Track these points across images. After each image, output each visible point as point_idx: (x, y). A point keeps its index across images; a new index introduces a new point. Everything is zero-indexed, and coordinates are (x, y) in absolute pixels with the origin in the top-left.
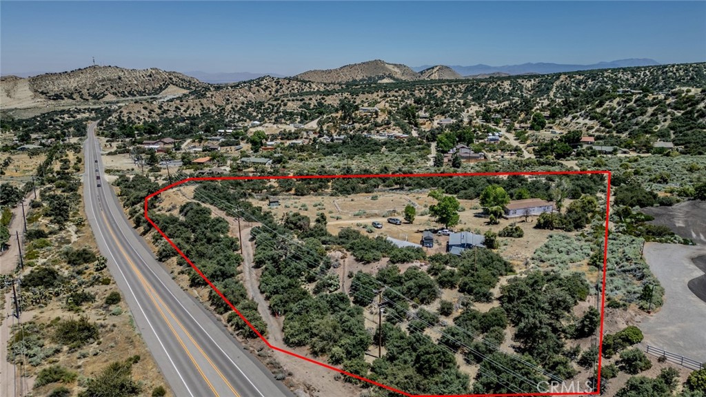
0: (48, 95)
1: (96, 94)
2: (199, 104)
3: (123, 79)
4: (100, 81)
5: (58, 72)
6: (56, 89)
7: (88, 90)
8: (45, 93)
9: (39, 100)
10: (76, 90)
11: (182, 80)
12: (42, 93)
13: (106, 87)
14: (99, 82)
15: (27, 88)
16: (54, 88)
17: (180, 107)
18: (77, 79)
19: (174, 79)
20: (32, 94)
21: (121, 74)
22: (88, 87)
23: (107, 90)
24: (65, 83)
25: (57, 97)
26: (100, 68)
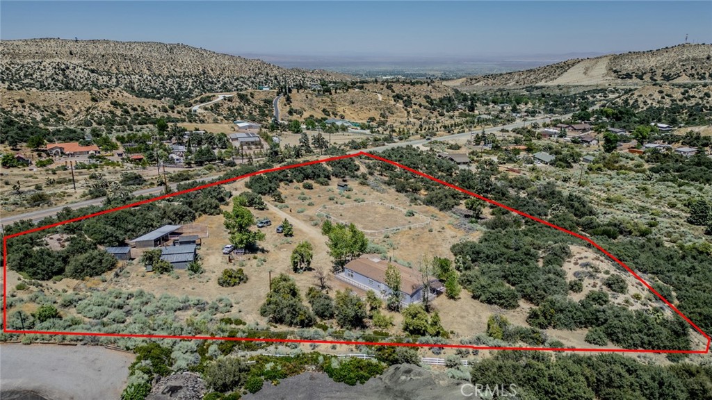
0: (619, 73)
1: (670, 74)
4: (683, 61)
5: (642, 51)
6: (631, 68)
7: (664, 70)
8: (617, 72)
9: (608, 78)
10: (652, 70)
12: (615, 72)
13: (686, 67)
14: (680, 61)
15: (604, 66)
16: (628, 67)
18: (659, 58)
20: (605, 72)
22: (665, 67)
23: (684, 71)
24: (643, 62)
25: (628, 76)
26: (691, 46)
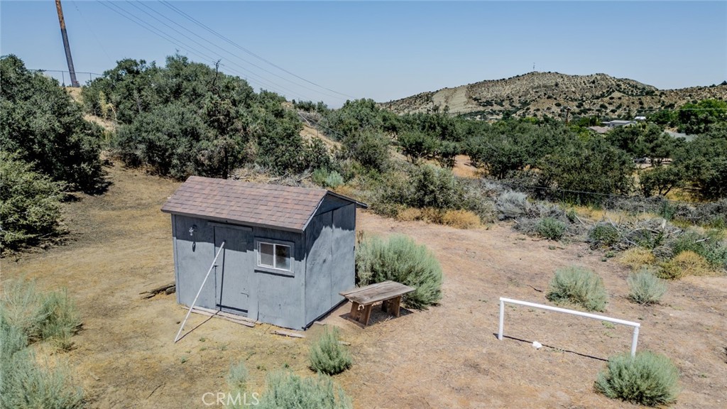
0: (480, 101)
1: (527, 101)
2: (637, 102)
3: (560, 85)
4: (535, 88)
5: (495, 79)
6: (490, 96)
7: (520, 97)
8: (478, 100)
9: (470, 106)
10: (508, 97)
11: (633, 87)
12: (475, 99)
13: (539, 94)
14: (533, 88)
15: (464, 95)
16: (486, 94)
17: (607, 105)
18: (512, 86)
19: (623, 86)
20: (466, 100)
21: (559, 80)
22: (520, 94)
23: (539, 97)
24: (499, 90)
25: (489, 103)
26: (539, 74)
